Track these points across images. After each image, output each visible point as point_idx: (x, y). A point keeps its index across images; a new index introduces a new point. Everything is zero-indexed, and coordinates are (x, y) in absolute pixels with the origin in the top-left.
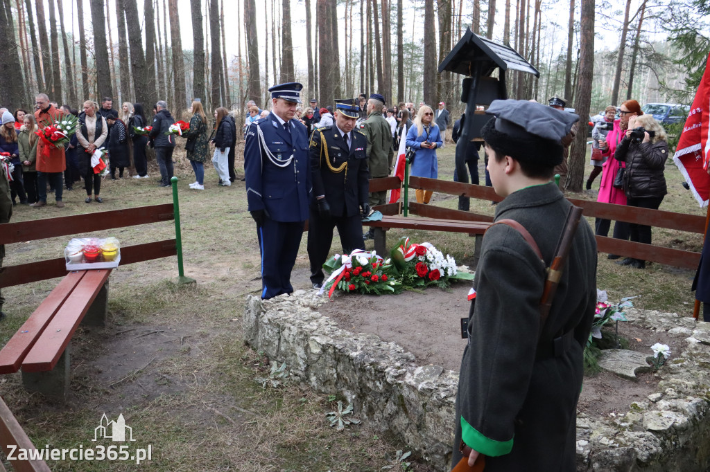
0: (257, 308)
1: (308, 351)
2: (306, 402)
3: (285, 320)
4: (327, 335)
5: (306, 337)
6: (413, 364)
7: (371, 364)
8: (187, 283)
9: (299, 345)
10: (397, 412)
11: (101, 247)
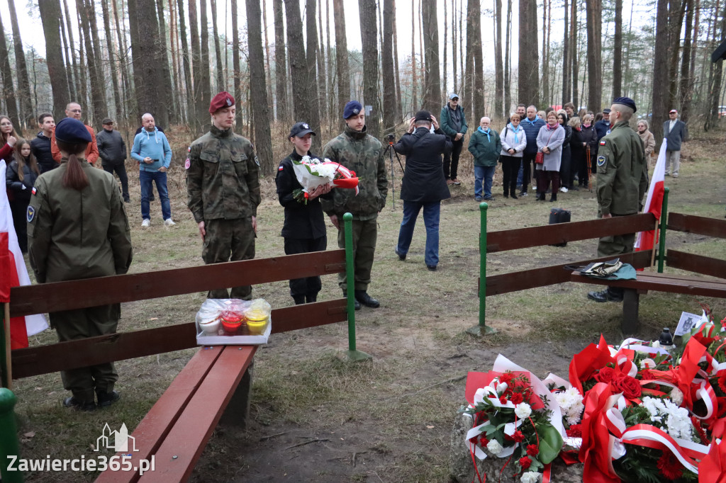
8: (361, 361)
11: (246, 315)
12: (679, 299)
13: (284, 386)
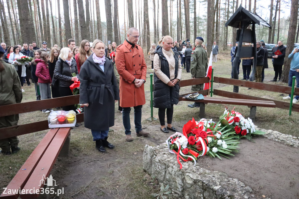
0: (152, 152)
1: (184, 181)
3: (169, 161)
4: (195, 172)
5: (183, 173)
7: (228, 196)
9: (178, 177)
11: (67, 116)
12: (218, 106)
13: (82, 142)
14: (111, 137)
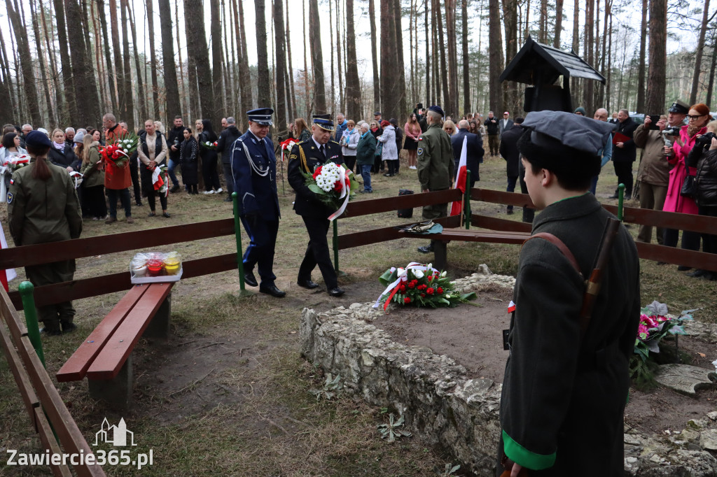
0: (312, 320)
1: (361, 364)
2: (359, 414)
3: (340, 332)
4: (380, 348)
5: (360, 349)
6: (464, 377)
7: (421, 377)
8: (249, 296)
9: (352, 357)
10: (447, 425)
11: (164, 262)
13: (194, 314)
14: (251, 306)
